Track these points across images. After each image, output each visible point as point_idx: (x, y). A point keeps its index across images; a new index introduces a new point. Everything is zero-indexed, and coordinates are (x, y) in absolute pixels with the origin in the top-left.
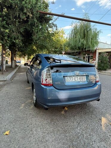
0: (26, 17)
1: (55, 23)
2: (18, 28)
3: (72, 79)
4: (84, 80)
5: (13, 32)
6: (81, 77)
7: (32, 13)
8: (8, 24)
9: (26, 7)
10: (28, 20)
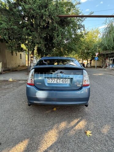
0: (47, 23)
1: (82, 24)
2: (40, 34)
3: (53, 81)
4: (67, 83)
5: (36, 38)
6: (64, 79)
7: (52, 19)
8: (31, 32)
9: (45, 15)
10: (49, 26)
